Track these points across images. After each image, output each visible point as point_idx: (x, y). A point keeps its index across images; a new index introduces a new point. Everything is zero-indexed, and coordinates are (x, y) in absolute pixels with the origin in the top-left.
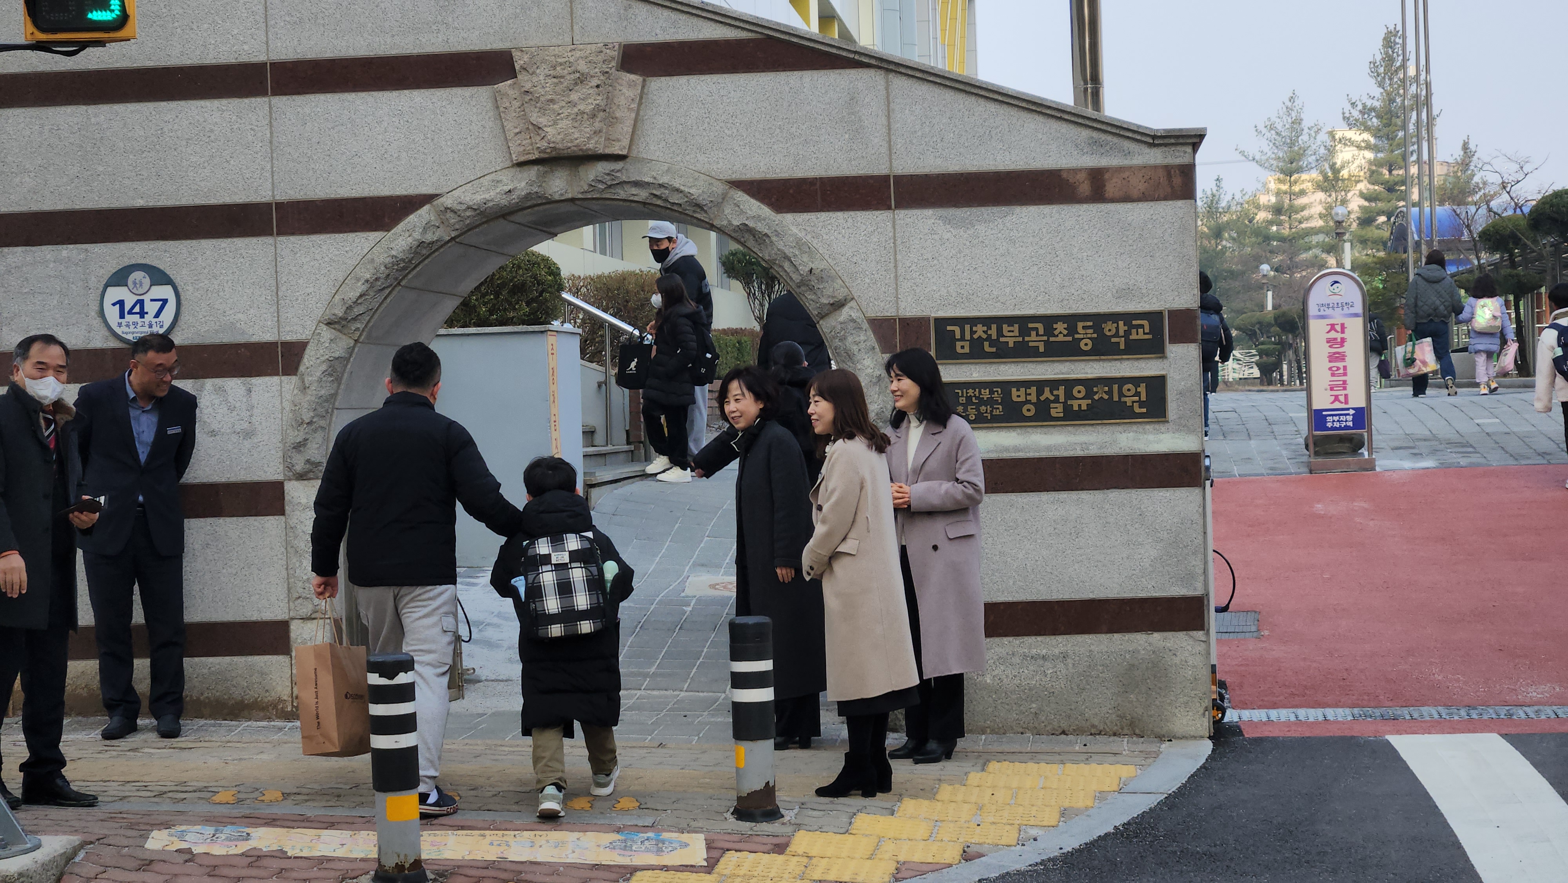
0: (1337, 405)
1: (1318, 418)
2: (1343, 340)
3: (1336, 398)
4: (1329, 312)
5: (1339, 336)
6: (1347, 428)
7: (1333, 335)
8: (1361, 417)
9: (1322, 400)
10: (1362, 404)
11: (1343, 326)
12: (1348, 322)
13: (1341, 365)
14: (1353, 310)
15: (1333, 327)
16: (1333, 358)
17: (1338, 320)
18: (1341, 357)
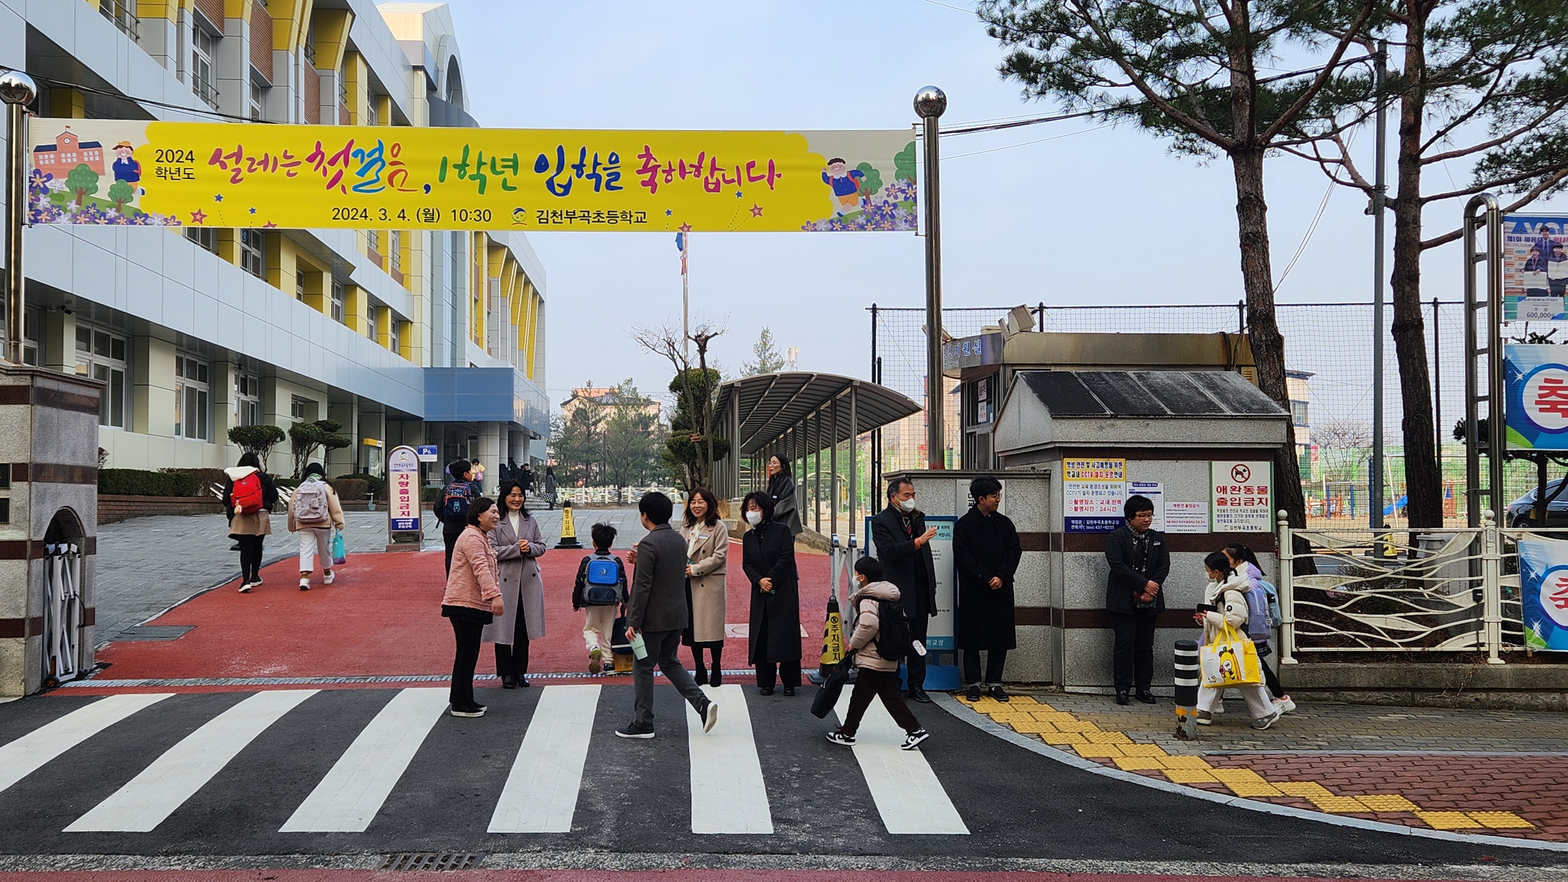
0: (404, 517)
1: (394, 523)
2: (407, 483)
3: (403, 513)
4: (400, 468)
5: (405, 481)
6: (409, 528)
7: (402, 480)
8: (416, 523)
9: (396, 514)
10: (417, 517)
11: (407, 476)
12: (410, 473)
13: (406, 496)
14: (412, 468)
15: (402, 476)
16: (403, 492)
17: (405, 473)
18: (406, 492)
